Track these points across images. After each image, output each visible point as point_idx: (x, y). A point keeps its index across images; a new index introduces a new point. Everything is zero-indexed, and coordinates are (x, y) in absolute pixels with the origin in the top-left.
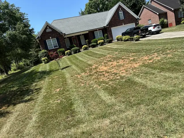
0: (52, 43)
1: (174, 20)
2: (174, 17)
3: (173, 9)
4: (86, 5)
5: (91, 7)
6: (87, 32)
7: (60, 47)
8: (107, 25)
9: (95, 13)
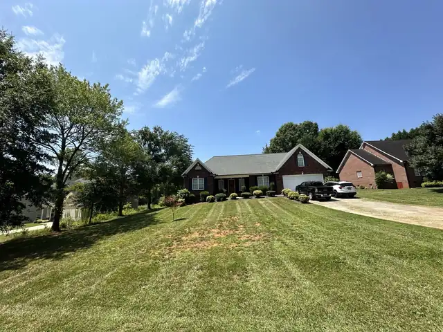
0: (198, 183)
1: (405, 178)
2: (405, 174)
3: (401, 161)
4: (271, 141)
5: (277, 144)
6: (248, 176)
7: (205, 190)
8: (277, 171)
9: (281, 152)
